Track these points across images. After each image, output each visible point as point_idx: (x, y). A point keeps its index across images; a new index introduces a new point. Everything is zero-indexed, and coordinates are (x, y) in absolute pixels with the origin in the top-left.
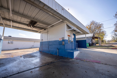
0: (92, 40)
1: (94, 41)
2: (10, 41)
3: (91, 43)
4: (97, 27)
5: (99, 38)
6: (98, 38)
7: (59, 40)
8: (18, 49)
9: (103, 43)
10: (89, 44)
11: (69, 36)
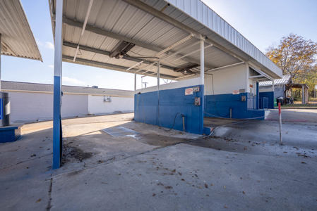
0: (285, 92)
1: (289, 93)
2: (106, 98)
3: (282, 98)
4: (300, 54)
5: (303, 87)
6: (301, 87)
7: (234, 94)
8: (120, 112)
9: (312, 98)
10: (278, 101)
11: (251, 86)
